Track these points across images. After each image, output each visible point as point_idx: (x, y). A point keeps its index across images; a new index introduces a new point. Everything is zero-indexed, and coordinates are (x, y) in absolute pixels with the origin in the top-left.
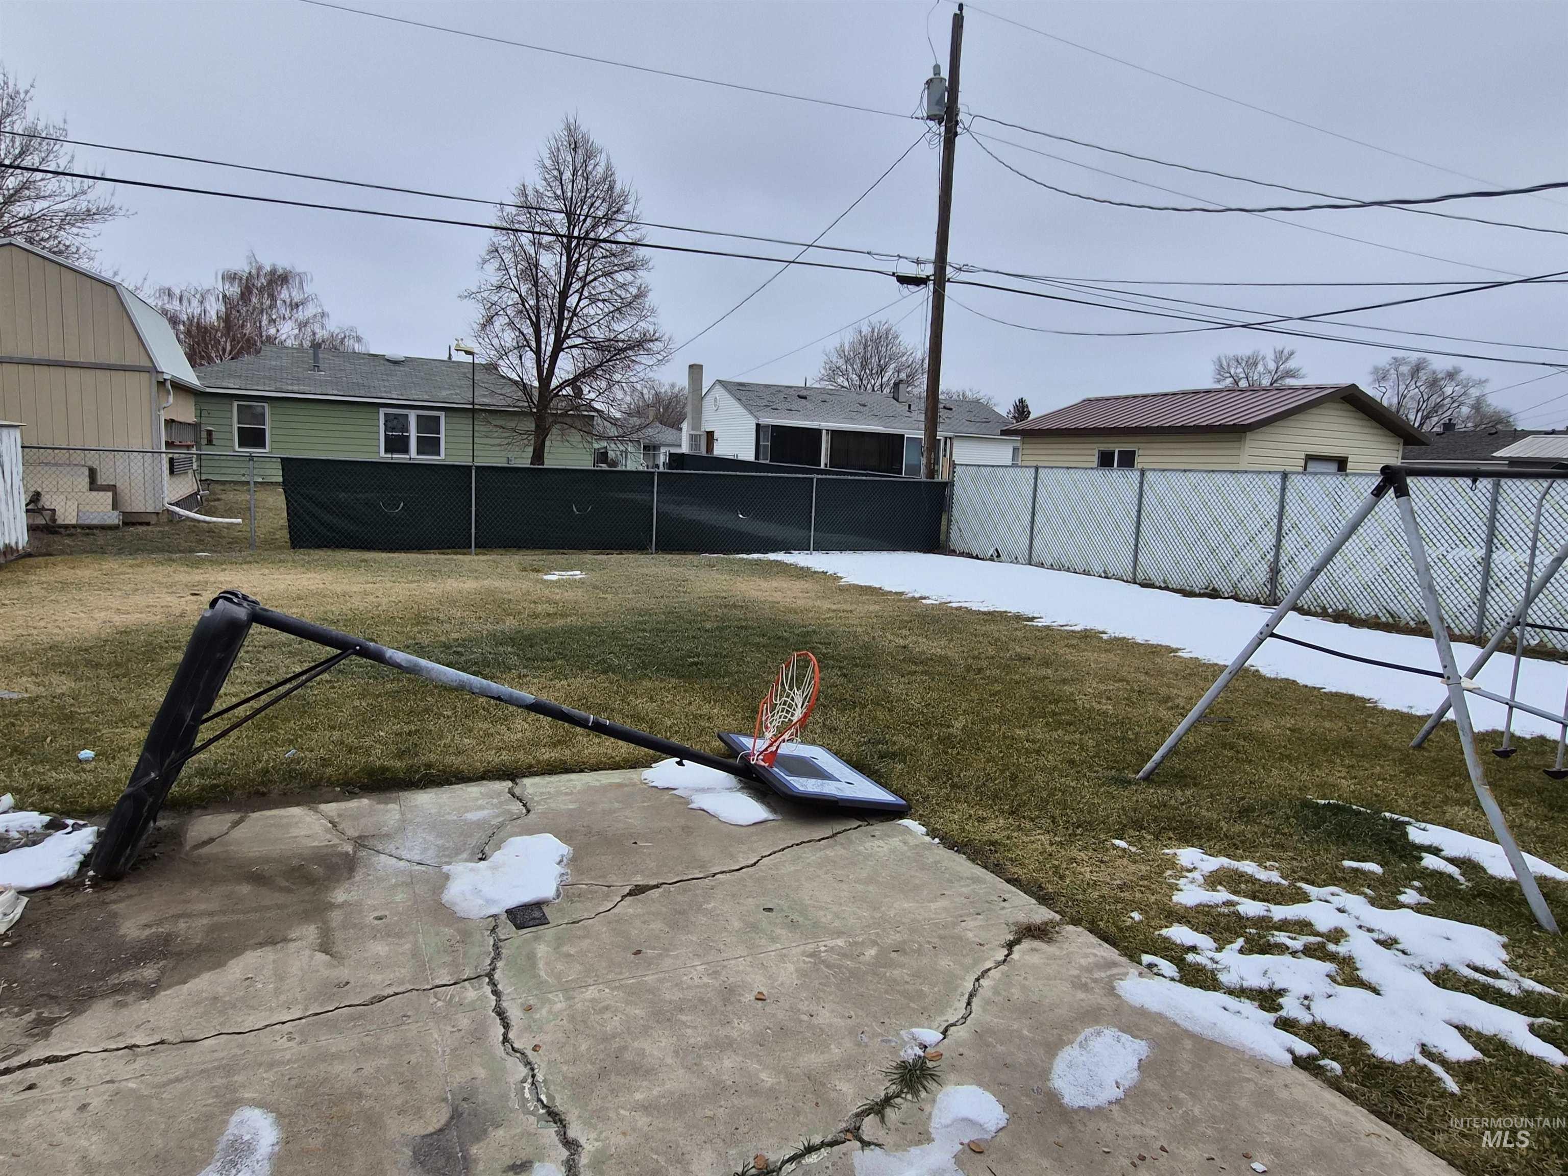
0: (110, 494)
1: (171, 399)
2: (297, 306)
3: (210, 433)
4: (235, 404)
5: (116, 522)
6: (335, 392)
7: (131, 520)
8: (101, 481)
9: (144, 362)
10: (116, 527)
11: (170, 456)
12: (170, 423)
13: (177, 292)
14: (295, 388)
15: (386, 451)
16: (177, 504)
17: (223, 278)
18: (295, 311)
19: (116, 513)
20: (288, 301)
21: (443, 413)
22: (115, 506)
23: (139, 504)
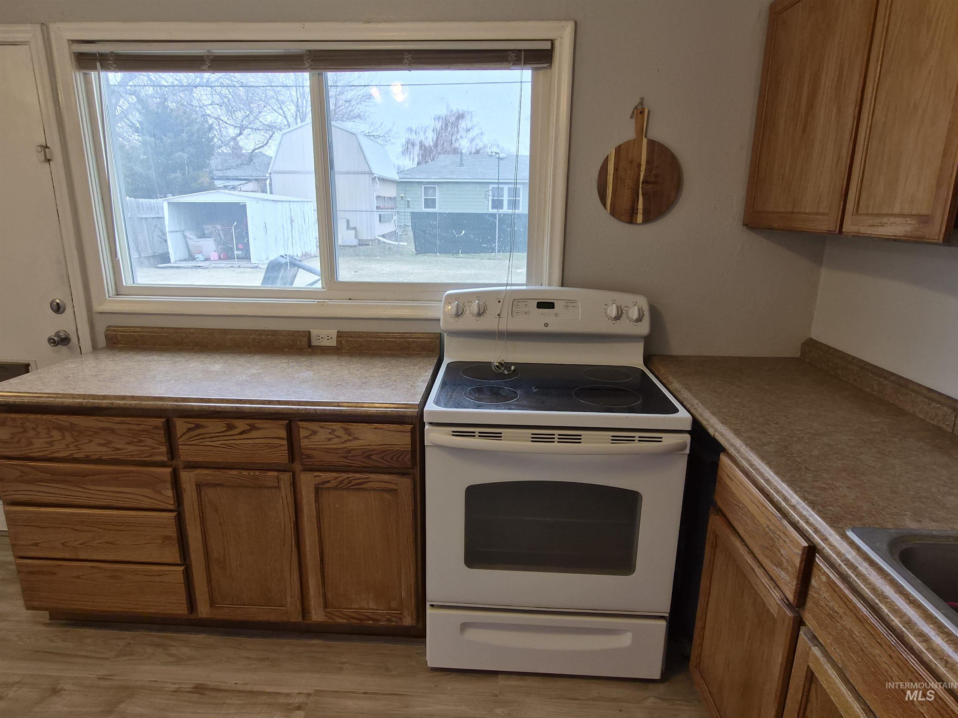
0: (354, 231)
1: (378, 186)
2: (469, 130)
3: (408, 202)
4: (423, 186)
5: (356, 244)
6: (469, 178)
7: (362, 243)
8: (352, 225)
9: (367, 170)
10: (355, 246)
11: (380, 213)
12: (378, 197)
13: (414, 129)
14: (450, 176)
15: (493, 208)
16: (383, 236)
17: (434, 120)
18: (468, 133)
19: (356, 240)
20: (465, 128)
21: (522, 186)
22: (356, 236)
23: (365, 236)
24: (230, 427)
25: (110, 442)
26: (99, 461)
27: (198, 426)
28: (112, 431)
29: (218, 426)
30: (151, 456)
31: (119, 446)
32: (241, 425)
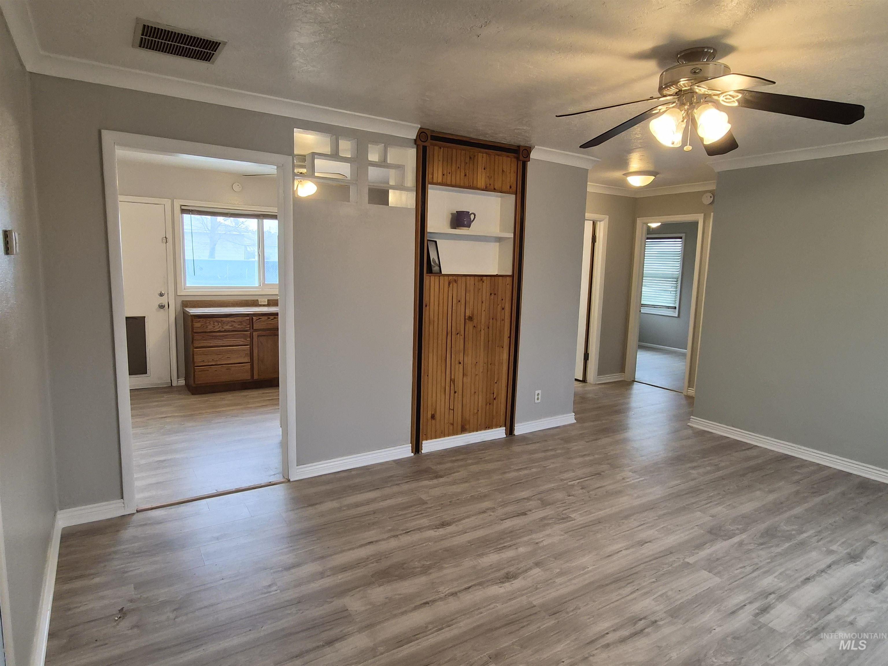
24: (269, 318)
25: (233, 325)
26: (229, 331)
27: (260, 318)
28: (234, 321)
29: (264, 318)
30: (245, 328)
31: (235, 326)
32: (272, 317)
